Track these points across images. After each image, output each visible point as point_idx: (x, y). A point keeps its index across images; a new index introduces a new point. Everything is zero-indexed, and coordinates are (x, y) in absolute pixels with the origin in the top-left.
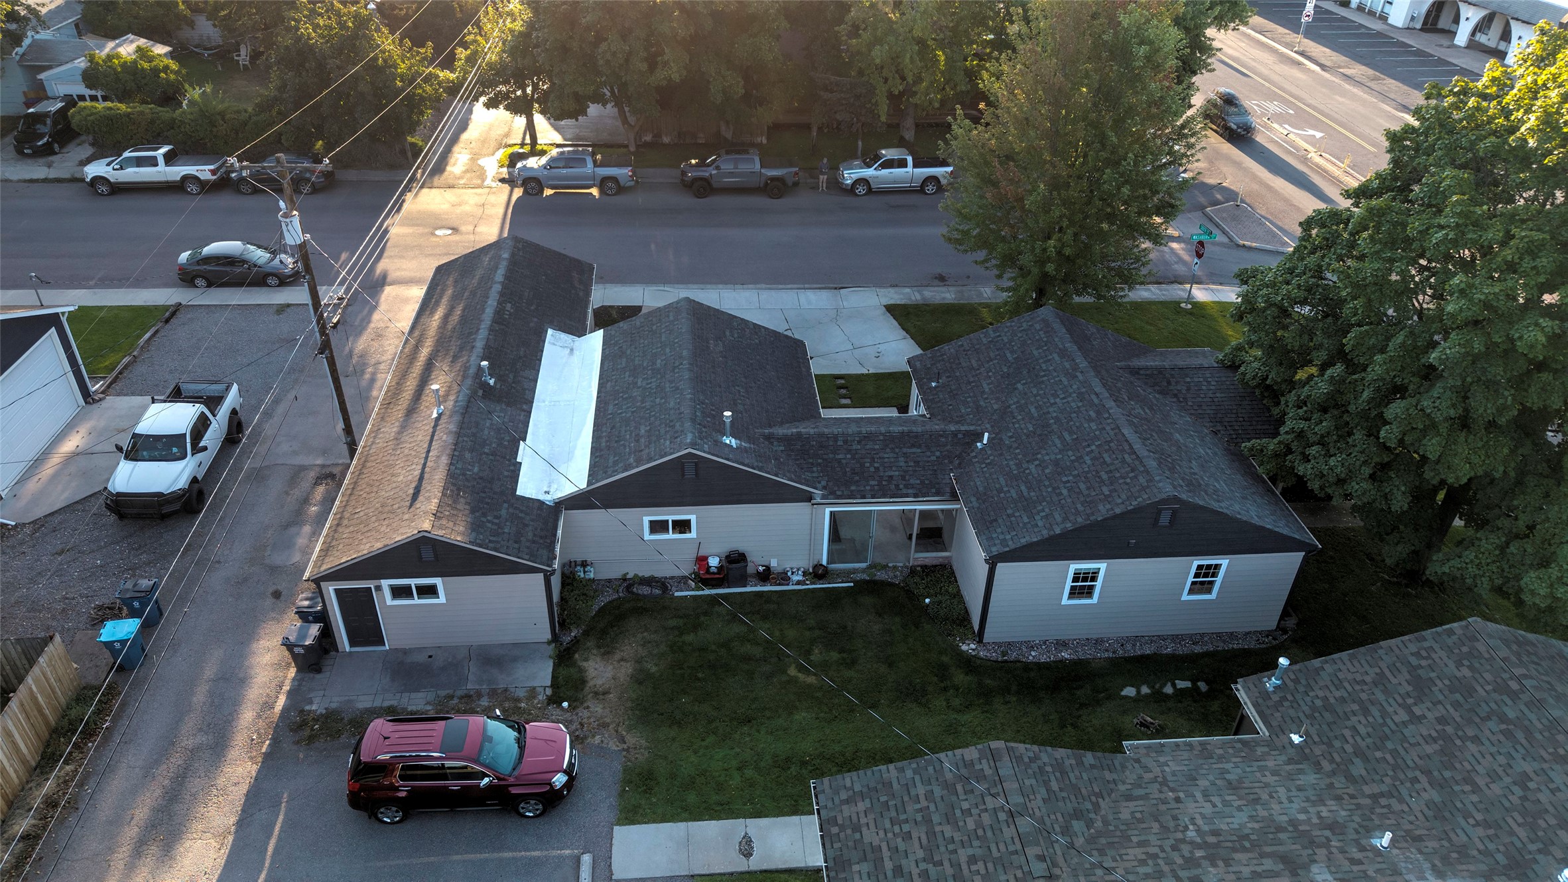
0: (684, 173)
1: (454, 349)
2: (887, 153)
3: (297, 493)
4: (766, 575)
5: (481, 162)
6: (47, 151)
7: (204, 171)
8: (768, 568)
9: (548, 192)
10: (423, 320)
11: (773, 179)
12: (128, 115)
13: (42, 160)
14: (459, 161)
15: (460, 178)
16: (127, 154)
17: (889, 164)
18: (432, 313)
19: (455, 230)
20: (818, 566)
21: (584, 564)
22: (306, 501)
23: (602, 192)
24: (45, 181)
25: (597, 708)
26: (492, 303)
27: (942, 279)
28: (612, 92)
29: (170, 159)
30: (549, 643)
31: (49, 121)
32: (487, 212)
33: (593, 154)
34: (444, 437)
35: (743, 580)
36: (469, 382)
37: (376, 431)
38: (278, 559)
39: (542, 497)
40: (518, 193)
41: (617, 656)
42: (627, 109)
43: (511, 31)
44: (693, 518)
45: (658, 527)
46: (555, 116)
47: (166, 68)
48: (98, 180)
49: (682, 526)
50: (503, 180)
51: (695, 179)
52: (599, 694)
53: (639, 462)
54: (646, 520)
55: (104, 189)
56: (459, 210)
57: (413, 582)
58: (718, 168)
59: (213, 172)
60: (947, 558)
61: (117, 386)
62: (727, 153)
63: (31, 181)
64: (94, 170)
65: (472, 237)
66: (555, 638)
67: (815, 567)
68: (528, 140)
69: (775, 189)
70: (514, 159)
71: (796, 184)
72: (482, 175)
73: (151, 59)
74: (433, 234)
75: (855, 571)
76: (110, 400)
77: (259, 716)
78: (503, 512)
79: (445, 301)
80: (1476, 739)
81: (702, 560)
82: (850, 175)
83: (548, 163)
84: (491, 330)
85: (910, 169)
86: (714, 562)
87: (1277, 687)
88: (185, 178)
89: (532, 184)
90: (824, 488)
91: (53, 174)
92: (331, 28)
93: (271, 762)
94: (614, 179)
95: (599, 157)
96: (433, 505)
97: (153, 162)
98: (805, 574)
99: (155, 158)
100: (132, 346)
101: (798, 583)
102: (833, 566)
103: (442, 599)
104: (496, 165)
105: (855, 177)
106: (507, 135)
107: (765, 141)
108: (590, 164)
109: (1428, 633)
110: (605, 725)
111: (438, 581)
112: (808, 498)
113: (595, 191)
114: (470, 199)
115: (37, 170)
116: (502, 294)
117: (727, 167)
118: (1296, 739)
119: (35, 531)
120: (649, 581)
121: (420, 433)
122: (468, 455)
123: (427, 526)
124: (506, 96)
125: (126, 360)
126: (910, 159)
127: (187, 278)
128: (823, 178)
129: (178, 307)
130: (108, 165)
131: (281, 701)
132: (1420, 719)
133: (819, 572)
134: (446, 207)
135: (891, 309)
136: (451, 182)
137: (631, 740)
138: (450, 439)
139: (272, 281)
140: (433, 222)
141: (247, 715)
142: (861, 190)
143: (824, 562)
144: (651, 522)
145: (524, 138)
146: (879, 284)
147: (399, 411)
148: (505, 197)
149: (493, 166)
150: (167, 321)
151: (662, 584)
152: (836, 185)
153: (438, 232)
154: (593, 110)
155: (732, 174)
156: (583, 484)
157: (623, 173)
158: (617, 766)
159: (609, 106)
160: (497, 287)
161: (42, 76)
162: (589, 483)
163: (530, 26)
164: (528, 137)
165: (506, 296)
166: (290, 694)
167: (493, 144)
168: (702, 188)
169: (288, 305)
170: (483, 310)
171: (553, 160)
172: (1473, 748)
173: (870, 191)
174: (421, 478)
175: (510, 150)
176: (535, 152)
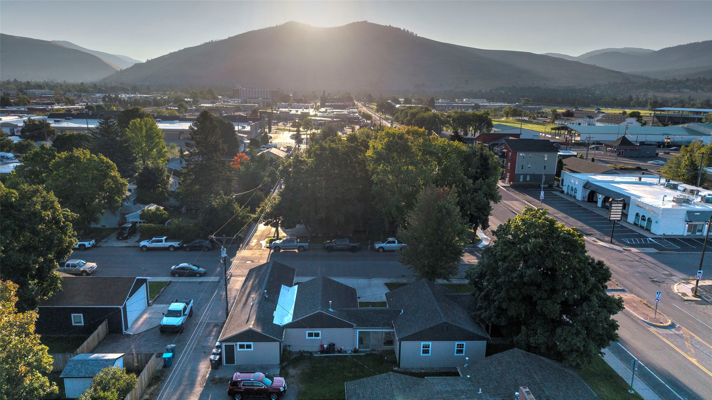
0: (325, 245)
1: (256, 289)
2: (390, 239)
3: (209, 329)
4: (340, 351)
5: (261, 242)
6: (125, 238)
7: (176, 244)
8: (341, 349)
9: (282, 251)
10: (247, 283)
11: (353, 246)
12: (155, 228)
13: (124, 241)
14: (254, 242)
15: (254, 247)
16: (154, 239)
17: (390, 242)
18: (249, 281)
19: (252, 261)
20: (355, 349)
21: (289, 346)
22: (211, 331)
23: (299, 251)
24: (126, 247)
25: (292, 380)
26: (267, 277)
27: (403, 276)
28: (304, 221)
29: (166, 240)
30: (279, 365)
31: (127, 230)
32: (262, 256)
33: (297, 239)
34: (255, 308)
35: (333, 352)
36: (261, 296)
37: (235, 310)
38: (204, 344)
39: (279, 324)
40: (272, 251)
41: (298, 368)
42: (308, 226)
43: (275, 203)
44: (320, 332)
45: (310, 335)
46: (285, 227)
47: (165, 213)
48: (144, 246)
49: (317, 335)
50: (267, 247)
51: (328, 246)
52: (292, 377)
53: (306, 315)
54: (307, 332)
55: (145, 249)
56: (254, 256)
57: (245, 343)
58: (335, 243)
59: (179, 244)
60: (393, 348)
61: (156, 302)
62: (339, 239)
63: (121, 247)
64: (143, 243)
65: (258, 264)
66: (281, 364)
67: (354, 349)
68: (276, 235)
69: (353, 249)
70: (271, 241)
71: (360, 248)
72: (261, 245)
73: (160, 211)
74: (246, 263)
75: (366, 351)
76: (154, 306)
77: (202, 378)
78: (270, 327)
79: (253, 278)
80: (509, 373)
81: (322, 346)
82: (377, 246)
83: (282, 242)
84: (267, 284)
85: (396, 244)
86: (325, 346)
87: (467, 366)
88: (170, 246)
89: (276, 248)
90: (357, 324)
91: (128, 245)
92: (220, 202)
93: (206, 388)
94: (303, 247)
95: (298, 240)
96: (253, 322)
97: (161, 241)
98: (352, 351)
99: (162, 240)
100: (159, 292)
101: (350, 353)
102: (359, 350)
103: (252, 349)
104: (265, 243)
105: (379, 246)
106: (269, 234)
107: (352, 236)
108: (296, 242)
109: (504, 352)
110: (293, 383)
111: (252, 343)
112: (351, 326)
113: (296, 251)
114: (257, 253)
115: (123, 244)
116: (270, 275)
117: (338, 243)
118: (468, 376)
119: (138, 336)
120: (308, 352)
121: (248, 309)
122: (261, 313)
123: (251, 327)
124: (271, 222)
125: (158, 295)
126: (396, 241)
127: (173, 274)
128: (369, 246)
129: (171, 282)
130: (148, 242)
131: (208, 376)
132: (498, 370)
133: (356, 351)
134: (249, 255)
135: (386, 284)
136: (251, 248)
137: (300, 386)
138: (256, 309)
139: (197, 275)
140: (245, 259)
141: (199, 378)
142: (381, 250)
143: (357, 348)
144: (308, 333)
145: (274, 235)
146: (384, 277)
147: (241, 305)
148: (268, 252)
149: (264, 243)
150: (168, 285)
151: (311, 353)
152: (373, 249)
153: (247, 262)
154: (298, 226)
155: (340, 245)
156: (291, 321)
157: (306, 245)
158: (297, 391)
159: (302, 225)
160: (269, 274)
161: (126, 216)
162: (292, 321)
163: (281, 202)
164: (276, 234)
165: (271, 276)
166: (210, 374)
167: (264, 236)
168: (330, 249)
169: (203, 282)
170: (264, 279)
171: (284, 241)
172: (507, 374)
173: (384, 251)
174: (249, 317)
175: (270, 239)
176: (278, 238)
